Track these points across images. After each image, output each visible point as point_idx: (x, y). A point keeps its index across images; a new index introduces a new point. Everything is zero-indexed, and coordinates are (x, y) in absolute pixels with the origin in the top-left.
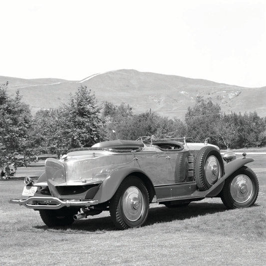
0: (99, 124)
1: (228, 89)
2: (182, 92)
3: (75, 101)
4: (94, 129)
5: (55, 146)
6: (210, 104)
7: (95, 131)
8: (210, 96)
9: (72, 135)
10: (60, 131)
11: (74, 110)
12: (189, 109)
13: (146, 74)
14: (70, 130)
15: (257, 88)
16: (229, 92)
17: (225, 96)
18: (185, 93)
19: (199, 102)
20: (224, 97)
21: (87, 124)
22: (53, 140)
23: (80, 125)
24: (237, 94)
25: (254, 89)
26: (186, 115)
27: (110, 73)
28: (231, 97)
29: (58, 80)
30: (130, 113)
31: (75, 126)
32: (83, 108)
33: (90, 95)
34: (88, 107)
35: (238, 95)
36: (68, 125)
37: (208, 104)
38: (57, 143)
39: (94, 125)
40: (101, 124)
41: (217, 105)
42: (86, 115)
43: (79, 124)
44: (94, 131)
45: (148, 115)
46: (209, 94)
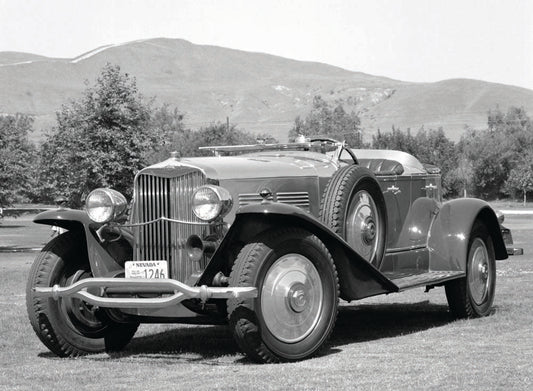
0: (144, 144)
1: (372, 83)
2: (279, 88)
3: (96, 96)
4: (133, 154)
5: (52, 186)
6: (340, 111)
7: (136, 158)
8: (333, 96)
9: (90, 164)
10: (64, 156)
11: (93, 115)
12: (297, 120)
13: (205, 48)
14: (84, 154)
15: (427, 84)
16: (371, 89)
17: (363, 96)
18: (284, 90)
19: (318, 106)
20: (361, 99)
21: (120, 142)
22: (48, 174)
23: (106, 145)
24: (387, 94)
25: (421, 86)
26: (291, 132)
27: (135, 44)
28: (374, 100)
29: (27, 56)
30: (179, 126)
31: (94, 146)
32: (112, 111)
33: (126, 85)
34: (123, 109)
35: (389, 96)
36: (82, 145)
37: (336, 111)
38: (58, 179)
39: (132, 145)
40: (147, 142)
41: (353, 113)
42: (117, 125)
43: (103, 143)
44: (133, 157)
45: (222, 129)
46: (332, 93)
